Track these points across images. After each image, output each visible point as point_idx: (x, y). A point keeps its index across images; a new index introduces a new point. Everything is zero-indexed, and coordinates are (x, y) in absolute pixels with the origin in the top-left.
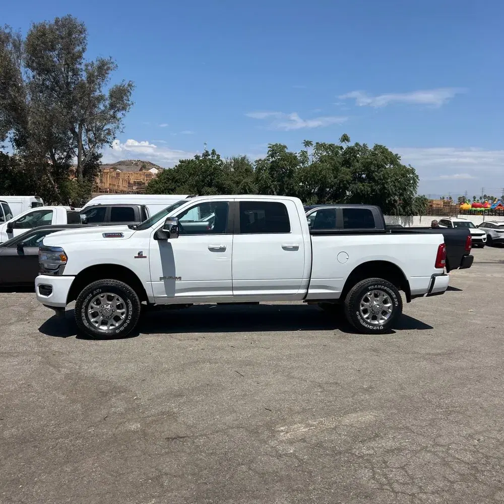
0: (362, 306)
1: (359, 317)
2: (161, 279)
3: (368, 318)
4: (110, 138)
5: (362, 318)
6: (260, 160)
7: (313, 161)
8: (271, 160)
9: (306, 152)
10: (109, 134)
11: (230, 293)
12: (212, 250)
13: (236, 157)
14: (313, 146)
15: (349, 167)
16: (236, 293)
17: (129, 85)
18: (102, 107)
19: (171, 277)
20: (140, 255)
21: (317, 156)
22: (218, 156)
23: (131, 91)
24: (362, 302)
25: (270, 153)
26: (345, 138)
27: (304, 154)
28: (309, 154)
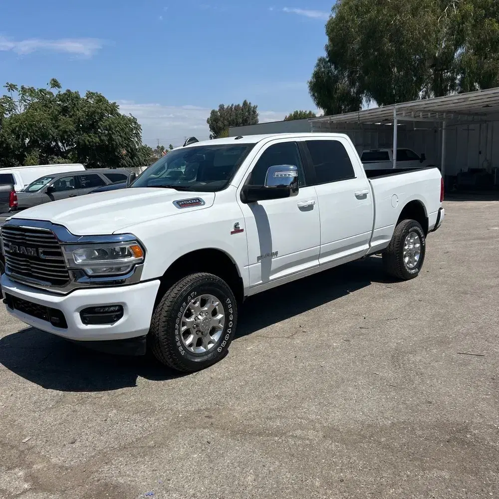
2: (258, 259)
9: (10, 98)
11: (317, 263)
12: (302, 208)
14: (18, 90)
16: (321, 261)
19: (267, 255)
21: (25, 103)
26: (55, 84)
28: (14, 100)
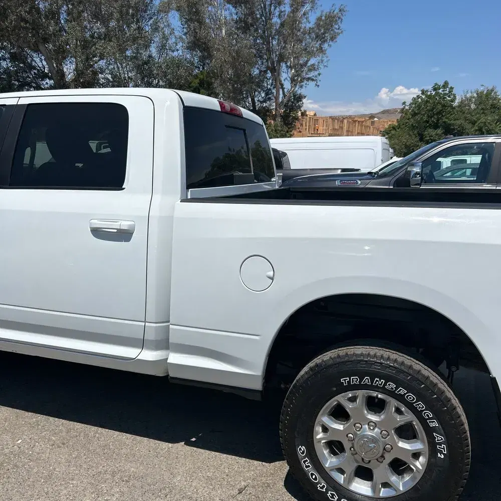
0: (325, 430)
1: (306, 464)
3: (339, 471)
5: (320, 467)
13: (481, 89)
17: (340, 10)
22: (452, 89)
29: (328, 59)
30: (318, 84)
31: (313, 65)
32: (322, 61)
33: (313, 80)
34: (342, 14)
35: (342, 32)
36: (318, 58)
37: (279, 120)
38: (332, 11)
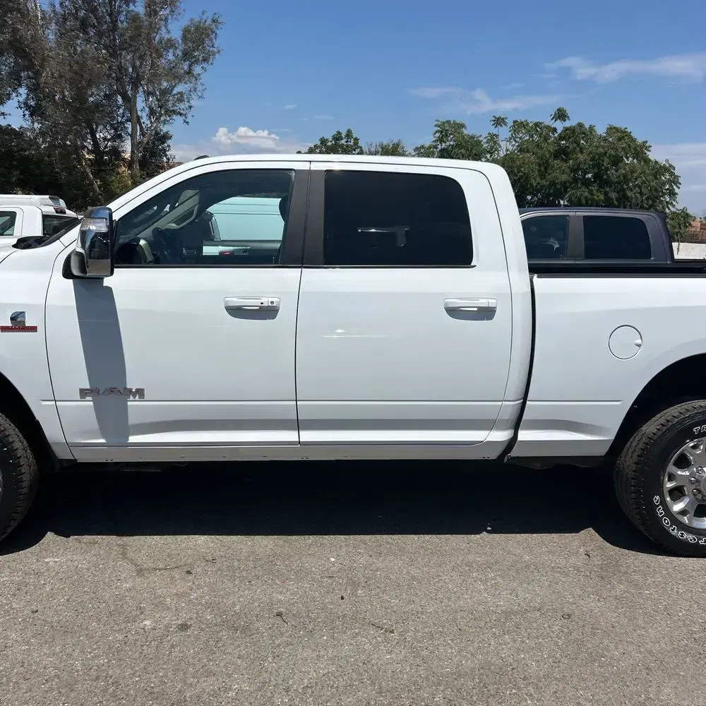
0: (670, 480)
1: (660, 511)
2: (84, 393)
3: (683, 512)
4: (182, 106)
5: (668, 512)
6: (422, 147)
7: (507, 150)
8: (439, 147)
9: (497, 136)
10: (181, 100)
11: (290, 436)
12: (236, 311)
13: (385, 143)
14: (509, 126)
15: (566, 161)
16: (308, 436)
17: (214, 21)
18: (171, 57)
19: (112, 391)
20: (18, 324)
21: (514, 143)
22: (356, 139)
23: (218, 32)
24: (671, 468)
25: (437, 135)
27: (493, 138)
28: (500, 139)
29: (204, 87)
30: (187, 120)
31: (181, 94)
32: (195, 90)
33: (181, 114)
34: (217, 27)
35: (219, 52)
36: (189, 85)
37: (138, 167)
38: (203, 21)
